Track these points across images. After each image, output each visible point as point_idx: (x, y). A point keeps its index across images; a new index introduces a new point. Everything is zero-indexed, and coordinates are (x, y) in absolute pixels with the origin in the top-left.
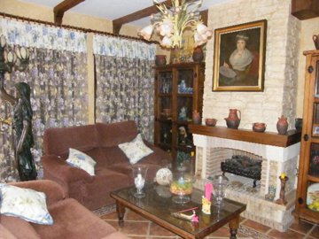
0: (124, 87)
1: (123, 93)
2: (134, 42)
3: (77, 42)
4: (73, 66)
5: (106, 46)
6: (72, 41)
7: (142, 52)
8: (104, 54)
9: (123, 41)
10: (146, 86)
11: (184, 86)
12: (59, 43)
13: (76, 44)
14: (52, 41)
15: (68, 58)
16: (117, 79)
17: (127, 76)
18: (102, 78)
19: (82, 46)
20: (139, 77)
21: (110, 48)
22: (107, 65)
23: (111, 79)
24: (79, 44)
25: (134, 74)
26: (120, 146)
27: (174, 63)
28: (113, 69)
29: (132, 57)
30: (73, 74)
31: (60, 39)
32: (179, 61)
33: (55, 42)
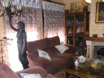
0: (54, 22)
1: (54, 25)
2: (57, 4)
3: (36, 4)
4: (35, 14)
5: (47, 6)
6: (35, 4)
7: (60, 9)
8: (47, 9)
9: (53, 4)
10: (61, 22)
11: (77, 21)
12: (30, 4)
13: (36, 5)
14: (27, 3)
15: (33, 11)
16: (51, 19)
17: (55, 18)
18: (46, 19)
19: (38, 6)
20: (59, 18)
21: (49, 7)
22: (47, 14)
23: (49, 19)
24: (37, 5)
25: (57, 17)
26: (56, 47)
27: (72, 12)
28: (50, 15)
29: (56, 10)
30: (35, 17)
31: (30, 3)
32: (74, 12)
33: (28, 4)
